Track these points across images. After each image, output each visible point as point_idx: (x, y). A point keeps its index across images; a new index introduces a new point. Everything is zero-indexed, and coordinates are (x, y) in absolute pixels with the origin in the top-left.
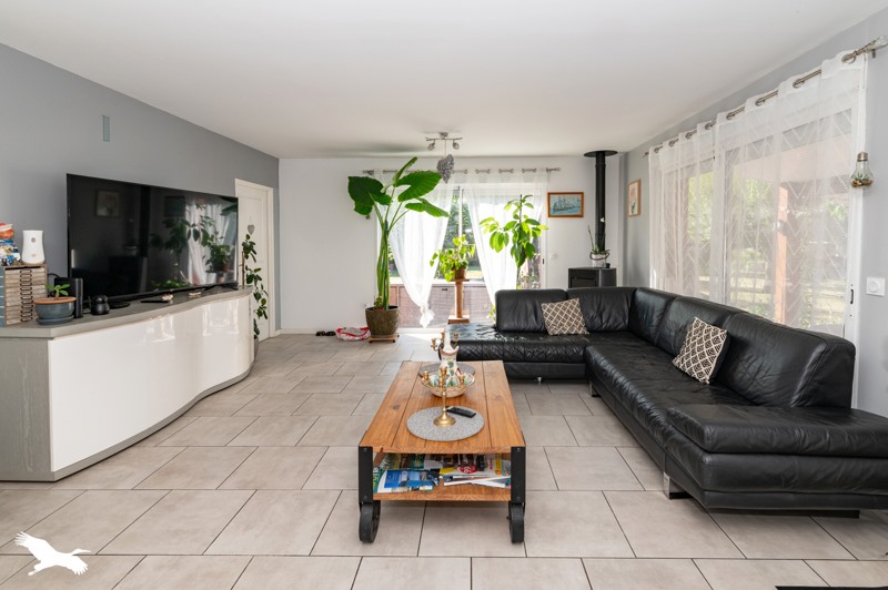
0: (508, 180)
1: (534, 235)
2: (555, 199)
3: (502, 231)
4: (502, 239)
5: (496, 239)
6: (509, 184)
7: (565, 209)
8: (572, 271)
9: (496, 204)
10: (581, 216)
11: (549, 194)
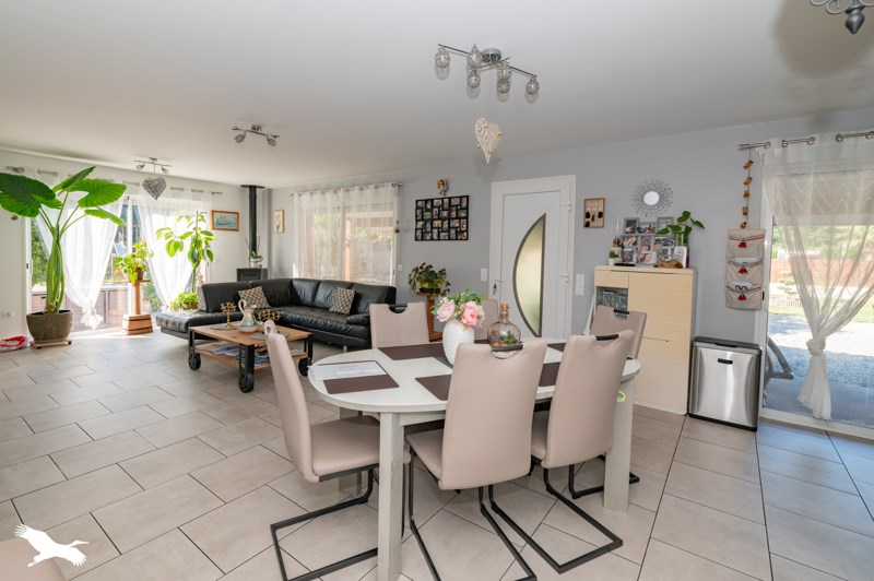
0: (179, 197)
1: (206, 243)
2: (217, 215)
3: (176, 240)
4: (178, 246)
5: (172, 246)
6: (179, 200)
7: (226, 224)
8: (239, 270)
9: (168, 215)
10: (237, 230)
11: (213, 212)
